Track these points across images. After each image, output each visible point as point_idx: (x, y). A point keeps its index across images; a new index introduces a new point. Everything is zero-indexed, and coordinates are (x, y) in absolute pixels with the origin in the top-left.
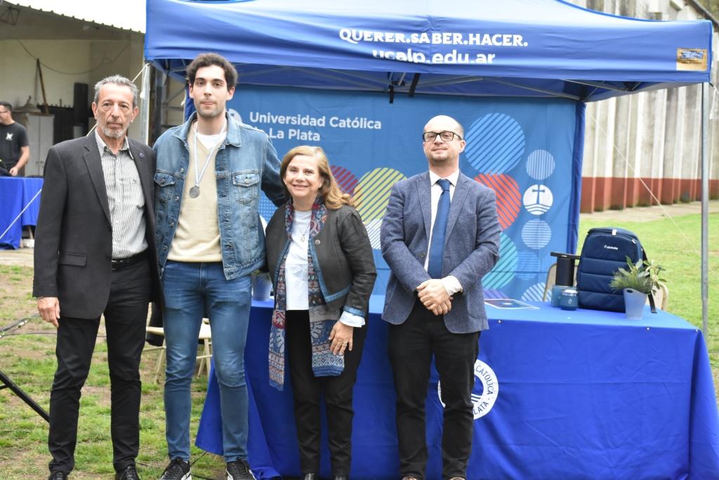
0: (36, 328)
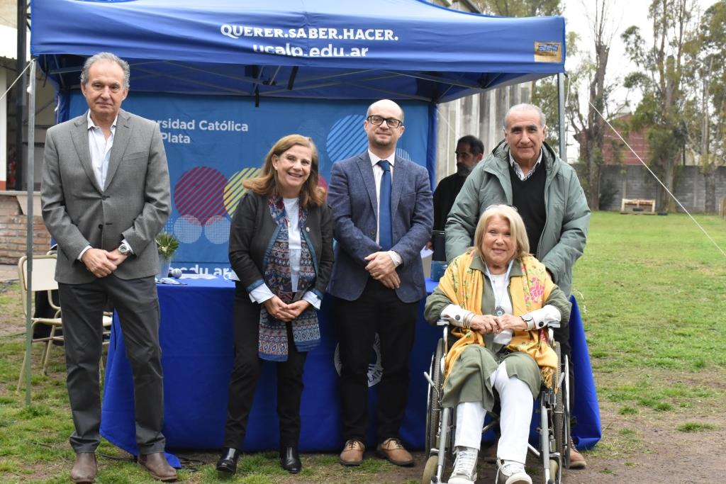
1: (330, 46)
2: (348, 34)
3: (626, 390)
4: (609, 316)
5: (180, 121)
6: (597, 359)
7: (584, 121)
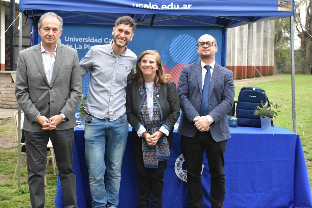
1: (172, 4)
5: (94, 39)
6: (310, 162)
7: (303, 27)
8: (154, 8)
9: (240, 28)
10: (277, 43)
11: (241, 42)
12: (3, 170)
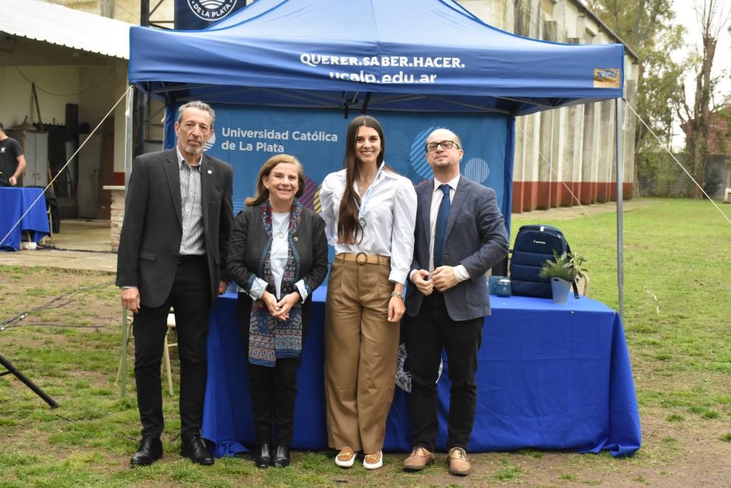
0: (35, 320)
1: (401, 73)
2: (419, 62)
3: (680, 395)
4: (681, 317)
5: (275, 132)
7: (689, 112)
8: (368, 81)
9: (569, 111)
10: (640, 139)
11: (571, 138)
12: (101, 364)
